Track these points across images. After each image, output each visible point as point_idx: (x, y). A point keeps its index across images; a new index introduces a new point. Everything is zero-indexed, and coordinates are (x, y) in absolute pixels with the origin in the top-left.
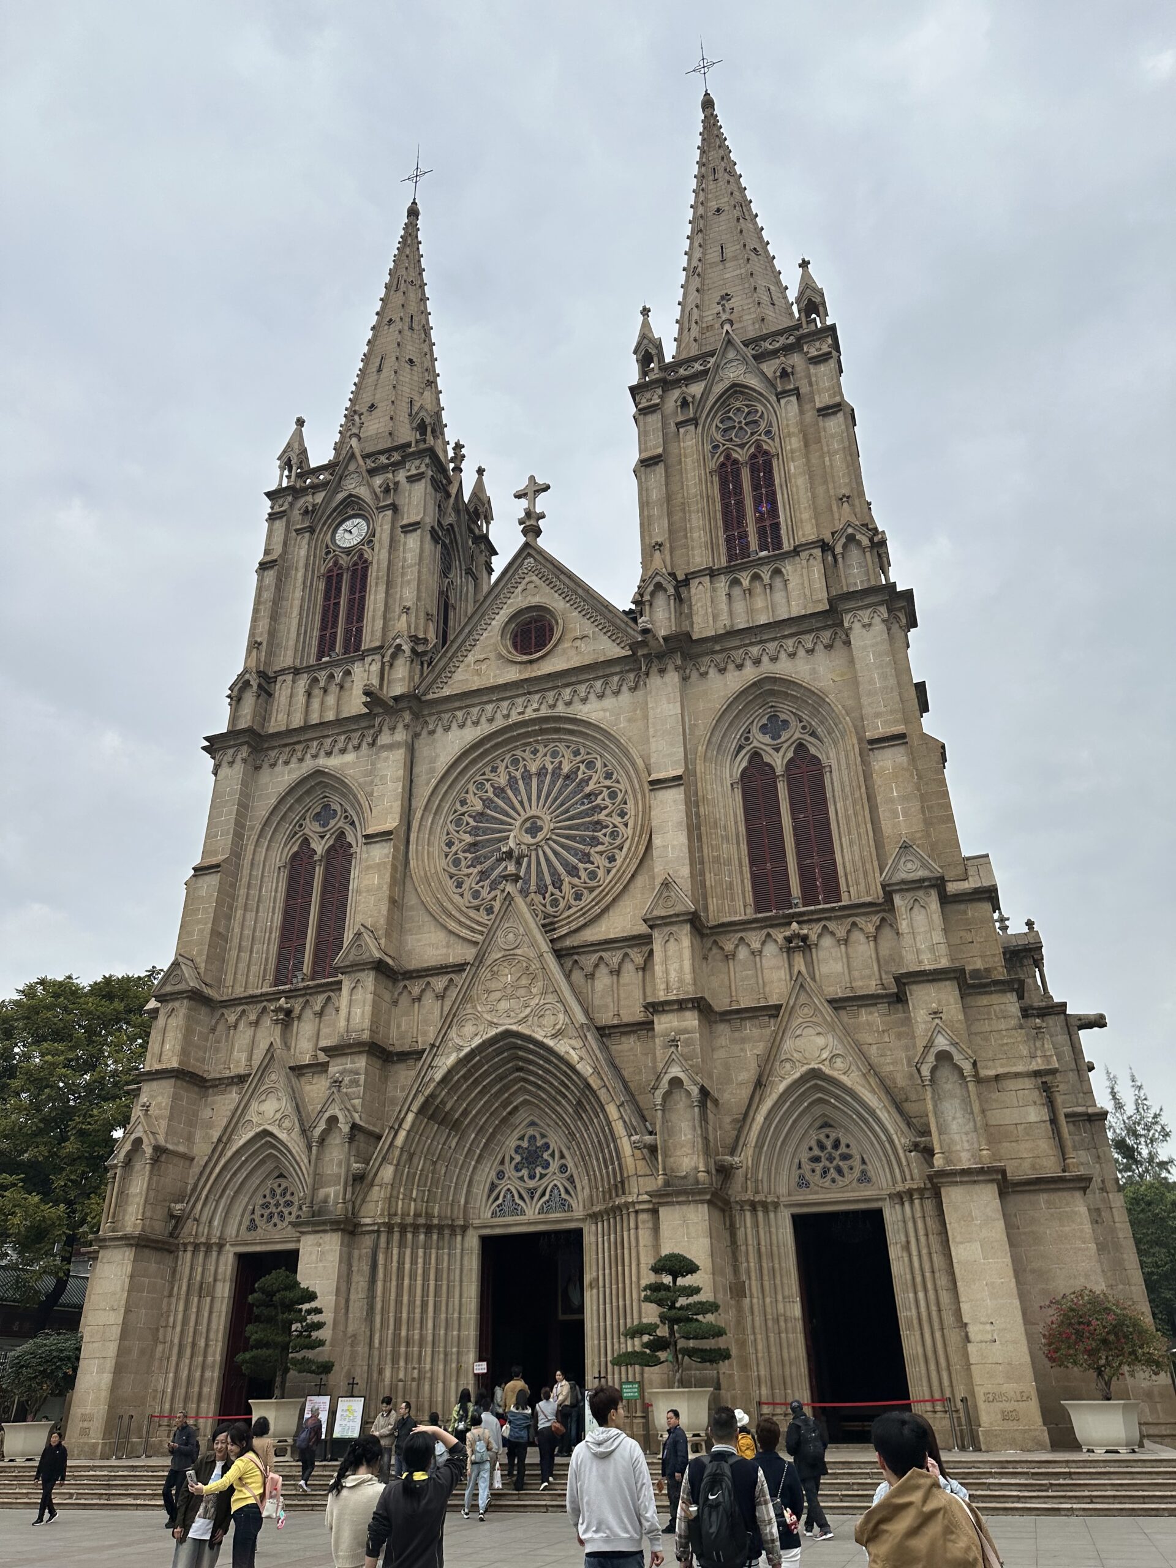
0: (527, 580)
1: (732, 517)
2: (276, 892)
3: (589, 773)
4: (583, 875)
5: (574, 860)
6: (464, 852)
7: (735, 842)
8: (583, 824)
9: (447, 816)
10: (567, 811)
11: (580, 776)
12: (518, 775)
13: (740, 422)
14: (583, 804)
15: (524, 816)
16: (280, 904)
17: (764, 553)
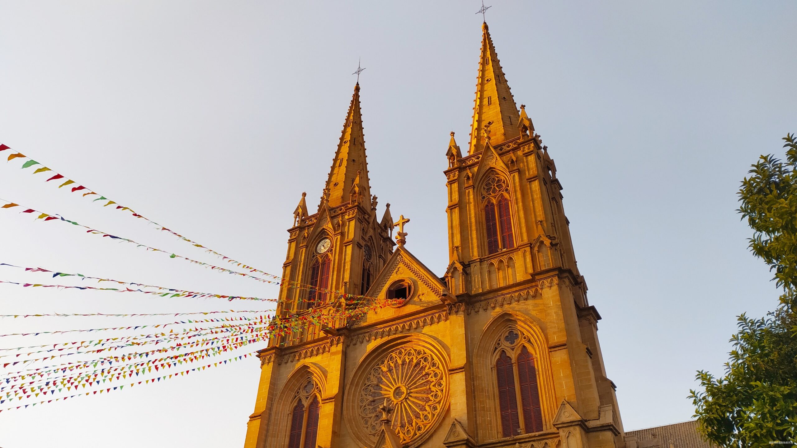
0: (398, 266)
1: (491, 231)
2: (287, 427)
3: (425, 364)
4: (422, 418)
5: (418, 410)
6: (368, 405)
7: (493, 398)
8: (422, 390)
9: (362, 387)
10: (415, 383)
11: (421, 365)
12: (393, 366)
13: (494, 185)
14: (423, 379)
15: (396, 387)
16: (288, 433)
17: (505, 250)
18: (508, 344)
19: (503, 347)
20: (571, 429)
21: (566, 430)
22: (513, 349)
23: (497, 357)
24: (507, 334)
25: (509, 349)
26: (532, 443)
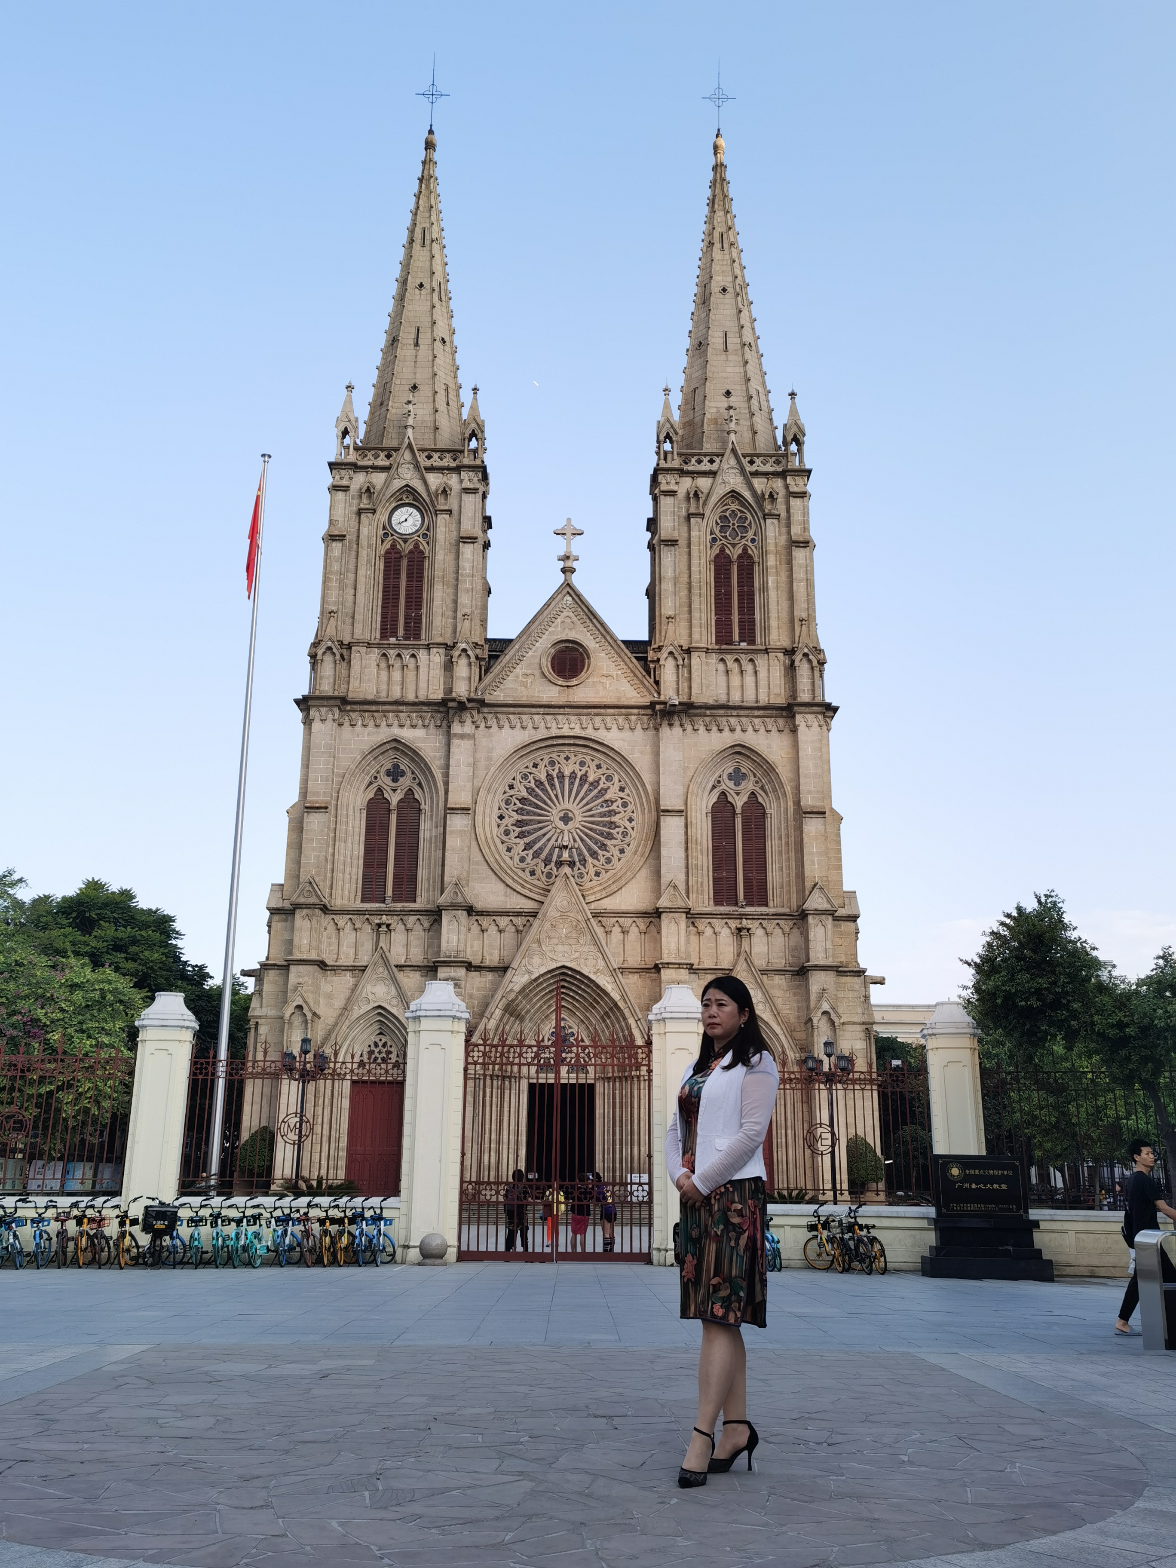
0: (565, 613)
1: (722, 606)
2: (361, 828)
3: (609, 784)
4: (602, 860)
5: (596, 848)
6: (512, 825)
7: (706, 854)
8: (602, 822)
9: (499, 795)
10: (590, 810)
11: (601, 785)
12: (555, 774)
13: (734, 524)
14: (602, 806)
15: (559, 808)
16: (362, 839)
17: (744, 645)
18: (731, 784)
19: (724, 787)
20: (823, 917)
21: (817, 917)
22: (738, 794)
23: (715, 800)
24: (731, 770)
25: (732, 792)
26: (760, 921)
